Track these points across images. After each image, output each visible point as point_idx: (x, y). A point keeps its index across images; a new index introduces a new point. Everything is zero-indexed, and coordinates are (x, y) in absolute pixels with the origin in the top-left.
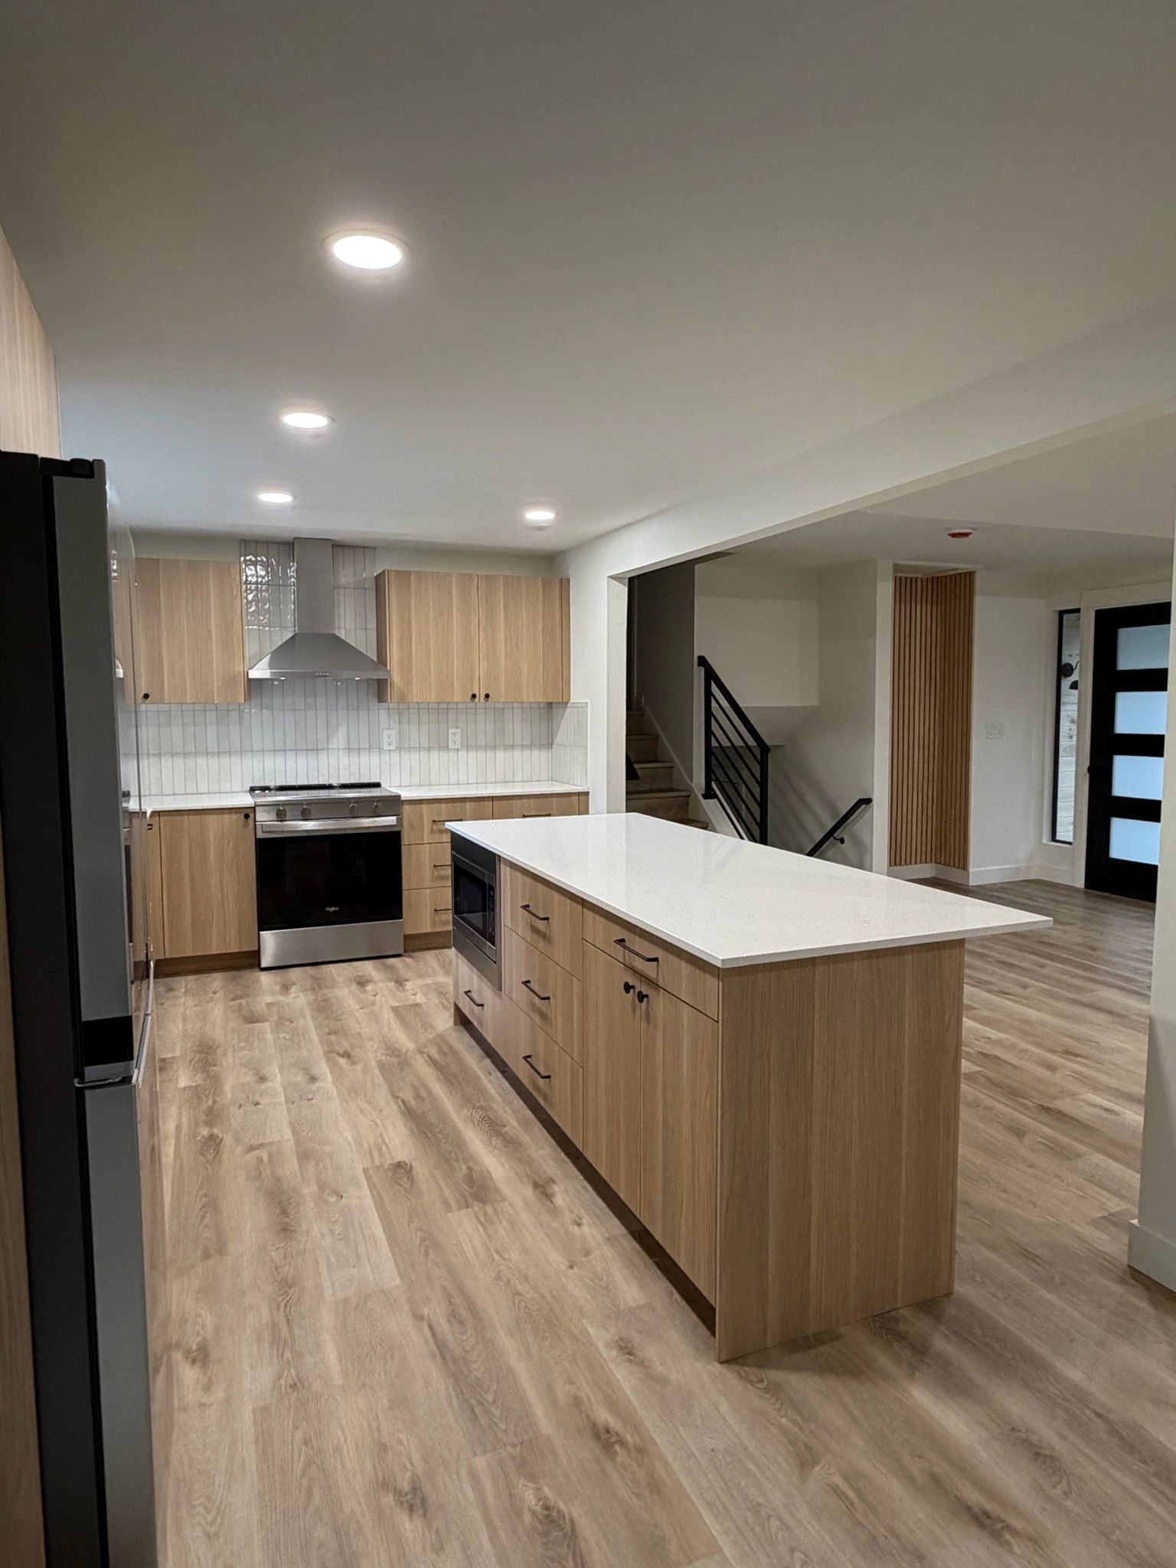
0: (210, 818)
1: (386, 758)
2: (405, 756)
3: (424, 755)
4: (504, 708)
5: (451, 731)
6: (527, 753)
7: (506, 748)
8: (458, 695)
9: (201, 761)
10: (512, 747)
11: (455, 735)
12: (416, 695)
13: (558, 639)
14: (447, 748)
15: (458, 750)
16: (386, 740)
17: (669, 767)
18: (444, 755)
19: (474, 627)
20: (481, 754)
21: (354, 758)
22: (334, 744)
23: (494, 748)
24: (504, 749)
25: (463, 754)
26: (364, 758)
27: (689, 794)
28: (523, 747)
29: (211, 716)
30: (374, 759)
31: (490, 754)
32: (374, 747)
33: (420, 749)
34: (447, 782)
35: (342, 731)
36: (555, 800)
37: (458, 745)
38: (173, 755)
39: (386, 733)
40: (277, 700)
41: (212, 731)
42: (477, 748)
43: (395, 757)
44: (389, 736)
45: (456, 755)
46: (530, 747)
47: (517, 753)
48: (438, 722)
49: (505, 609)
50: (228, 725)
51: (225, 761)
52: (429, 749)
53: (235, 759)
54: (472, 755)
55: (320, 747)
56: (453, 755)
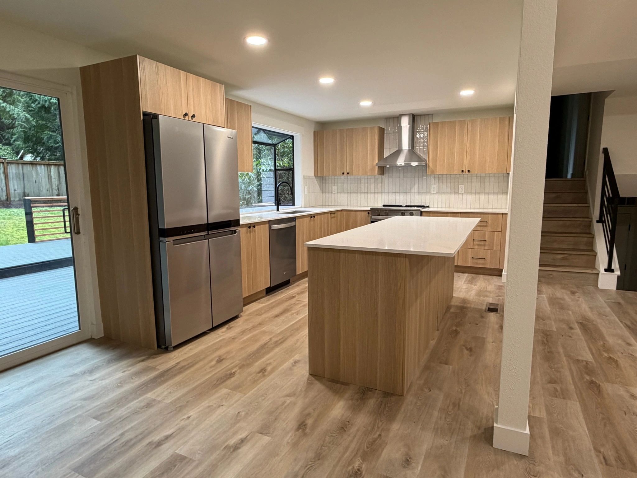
0: (358, 213)
1: (432, 196)
2: (440, 196)
3: (448, 196)
4: (485, 177)
5: (460, 186)
6: (495, 196)
7: (485, 193)
8: (456, 171)
9: (369, 195)
10: (488, 193)
11: (462, 188)
12: (439, 171)
13: (506, 144)
14: (458, 193)
15: (463, 194)
16: (432, 189)
17: (587, 206)
18: (456, 196)
19: (465, 141)
20: (473, 196)
21: (420, 197)
22: (413, 191)
23: (480, 193)
24: (484, 194)
25: (465, 196)
26: (424, 196)
27: (590, 220)
28: (493, 193)
29: (373, 180)
30: (428, 197)
31: (477, 196)
32: (428, 192)
33: (446, 193)
34: (457, 207)
35: (416, 186)
36: (490, 215)
37: (463, 192)
38: (361, 193)
39: (432, 186)
40: (394, 174)
41: (373, 185)
42: (471, 193)
43: (436, 196)
44: (434, 187)
45: (462, 196)
46: (498, 193)
47: (491, 196)
48: (455, 183)
49: (480, 134)
50: (378, 183)
51: (376, 196)
52: (450, 193)
53: (380, 195)
54: (469, 196)
55: (408, 191)
56: (460, 196)
